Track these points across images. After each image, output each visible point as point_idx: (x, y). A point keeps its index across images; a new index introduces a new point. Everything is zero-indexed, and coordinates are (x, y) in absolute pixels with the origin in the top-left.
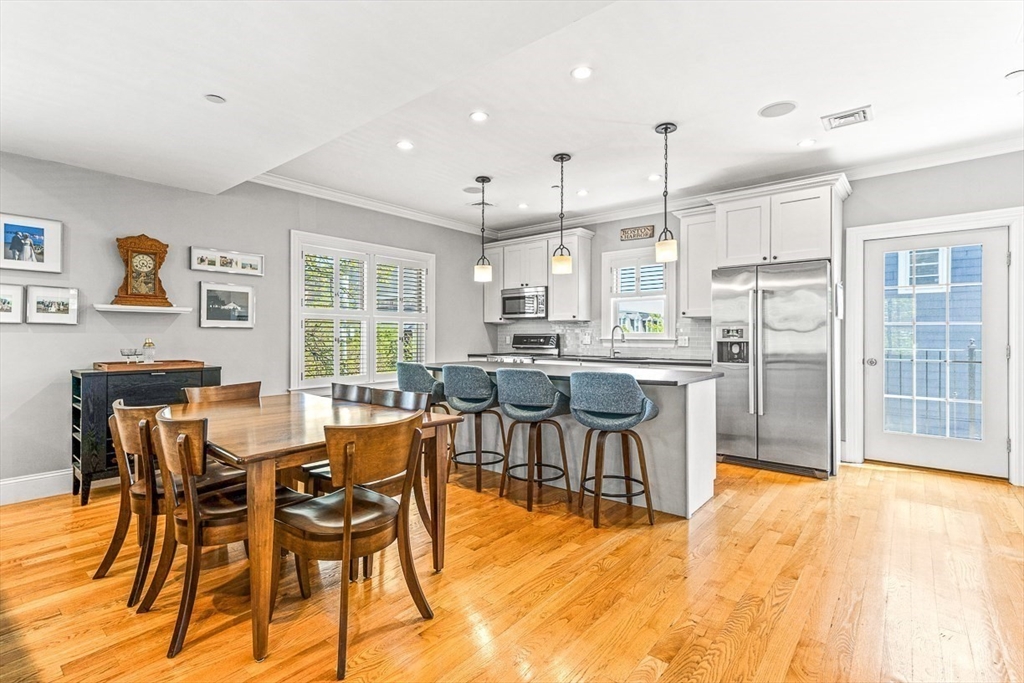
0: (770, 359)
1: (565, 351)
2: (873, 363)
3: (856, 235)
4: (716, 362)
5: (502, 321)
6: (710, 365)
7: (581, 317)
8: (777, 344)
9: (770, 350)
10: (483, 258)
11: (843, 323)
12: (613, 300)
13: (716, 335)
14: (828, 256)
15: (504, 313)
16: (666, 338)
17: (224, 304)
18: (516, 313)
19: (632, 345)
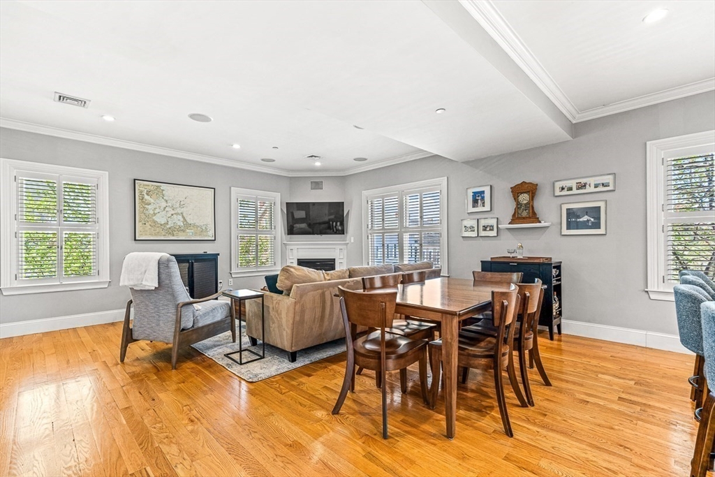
17: (580, 217)
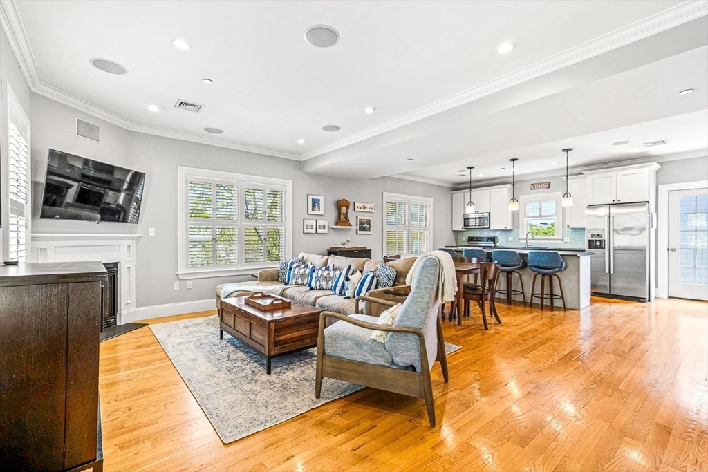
1: (498, 244)
2: (673, 250)
3: (663, 189)
4: (587, 249)
5: (462, 230)
6: (585, 251)
7: (509, 228)
8: (620, 241)
9: (616, 244)
11: (656, 231)
12: (526, 219)
13: (587, 237)
14: (647, 200)
15: (465, 225)
16: (557, 238)
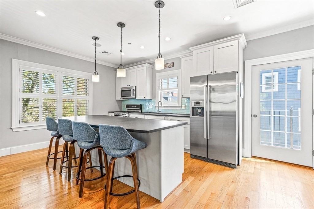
0: (212, 114)
1: (144, 111)
2: (255, 116)
3: (249, 63)
4: (191, 116)
5: (121, 99)
6: (189, 117)
7: (148, 97)
8: (215, 108)
9: (212, 110)
10: (96, 71)
11: (243, 99)
12: (160, 91)
13: (192, 105)
14: (237, 70)
15: (122, 96)
16: (178, 106)
18: (125, 96)
19: (166, 108)
